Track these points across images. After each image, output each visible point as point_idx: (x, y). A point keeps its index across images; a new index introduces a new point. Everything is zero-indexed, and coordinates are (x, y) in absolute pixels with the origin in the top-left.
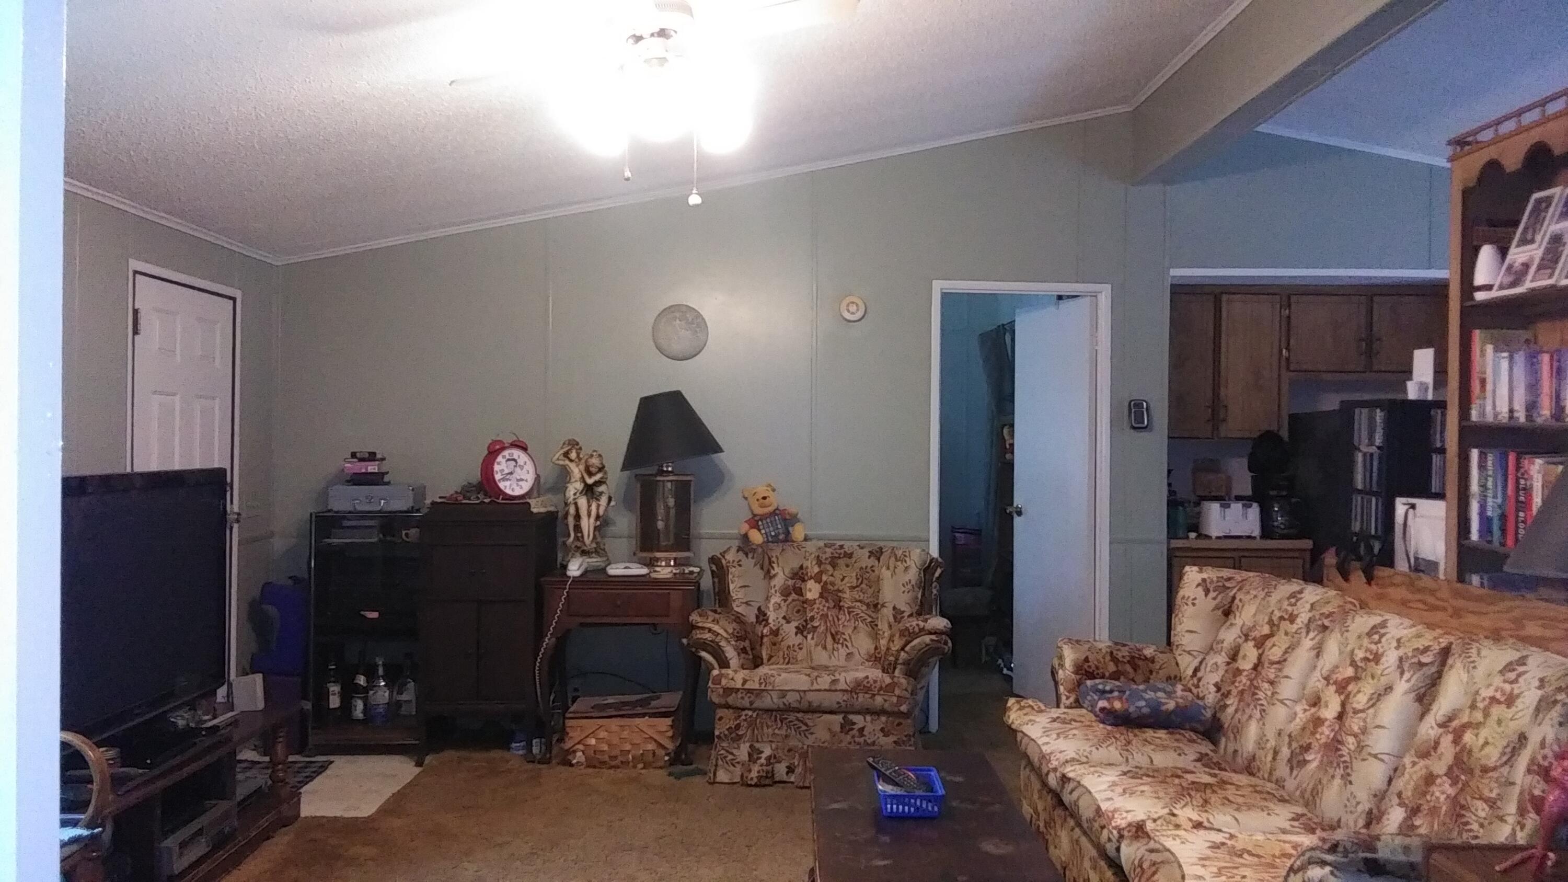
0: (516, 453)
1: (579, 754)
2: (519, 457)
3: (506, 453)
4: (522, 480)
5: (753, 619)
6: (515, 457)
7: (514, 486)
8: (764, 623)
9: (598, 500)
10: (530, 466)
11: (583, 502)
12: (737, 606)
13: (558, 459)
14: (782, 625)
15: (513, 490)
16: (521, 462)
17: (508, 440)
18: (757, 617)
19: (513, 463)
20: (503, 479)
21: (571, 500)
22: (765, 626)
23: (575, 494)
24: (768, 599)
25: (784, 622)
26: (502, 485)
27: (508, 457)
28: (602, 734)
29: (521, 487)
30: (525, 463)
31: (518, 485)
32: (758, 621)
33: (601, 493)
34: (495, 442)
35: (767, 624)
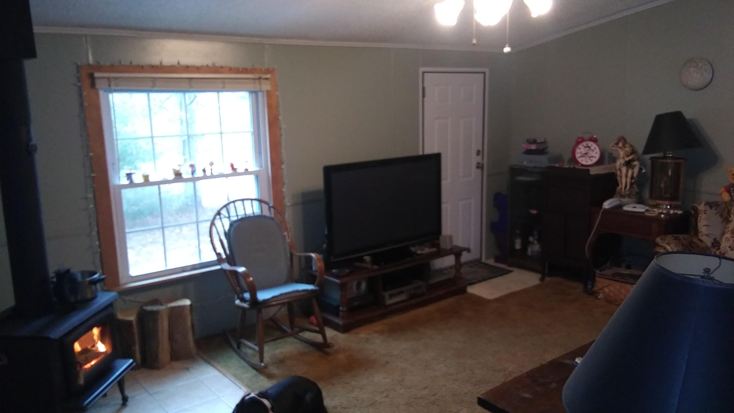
0: (590, 143)
1: (601, 295)
2: (592, 145)
3: (585, 144)
4: (592, 157)
5: (709, 244)
6: (590, 145)
7: (588, 160)
8: (717, 248)
9: (633, 169)
10: (598, 150)
11: (624, 169)
12: (701, 236)
13: (612, 147)
14: (728, 251)
15: (587, 162)
16: (592, 148)
17: (587, 136)
18: (713, 244)
19: (588, 148)
20: (580, 157)
21: (617, 168)
22: (717, 250)
23: (620, 165)
24: (723, 234)
25: (729, 249)
26: (580, 160)
27: (585, 145)
28: (612, 289)
29: (592, 160)
30: (595, 148)
31: (589, 159)
32: (713, 245)
33: (635, 166)
34: (579, 138)
35: (719, 249)
